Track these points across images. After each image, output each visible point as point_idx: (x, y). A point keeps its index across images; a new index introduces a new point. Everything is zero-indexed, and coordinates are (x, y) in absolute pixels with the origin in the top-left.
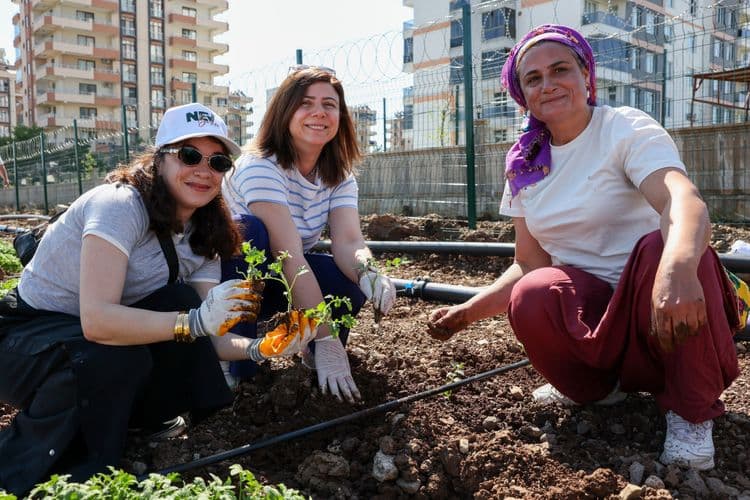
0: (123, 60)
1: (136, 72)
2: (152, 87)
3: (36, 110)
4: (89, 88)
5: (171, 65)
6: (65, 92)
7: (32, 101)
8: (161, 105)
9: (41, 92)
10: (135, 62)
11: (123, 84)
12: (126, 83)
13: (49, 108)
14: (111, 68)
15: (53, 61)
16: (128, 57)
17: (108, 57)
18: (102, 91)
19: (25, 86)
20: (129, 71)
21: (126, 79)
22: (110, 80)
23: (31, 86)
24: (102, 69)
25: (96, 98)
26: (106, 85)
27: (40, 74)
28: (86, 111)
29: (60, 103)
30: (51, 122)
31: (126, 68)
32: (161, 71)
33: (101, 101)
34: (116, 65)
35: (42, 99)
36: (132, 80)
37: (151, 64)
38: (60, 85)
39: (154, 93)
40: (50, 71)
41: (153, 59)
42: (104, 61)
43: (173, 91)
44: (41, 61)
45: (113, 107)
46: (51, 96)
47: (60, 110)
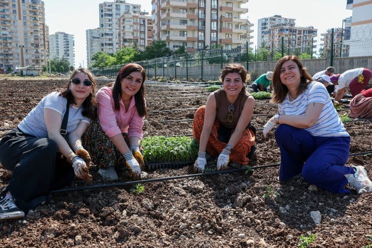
0: (199, 8)
1: (205, 14)
2: (212, 20)
3: (161, 33)
4: (184, 22)
5: (221, 10)
6: (174, 24)
7: (159, 28)
8: (215, 29)
9: (163, 24)
10: (204, 9)
11: (199, 19)
12: (200, 19)
13: (166, 32)
14: (194, 12)
15: (169, 10)
16: (202, 6)
17: (193, 7)
18: (190, 23)
19: (156, 22)
20: (202, 14)
21: (200, 17)
22: (193, 18)
23: (159, 22)
24: (190, 13)
25: (187, 26)
26: (192, 20)
27: (164, 16)
28: (182, 33)
29: (172, 29)
30: (168, 37)
31: (200, 12)
32: (216, 12)
33: (189, 28)
34: (196, 10)
35: (164, 28)
36: (203, 18)
37: (212, 9)
38: (172, 21)
39: (212, 23)
40: (168, 15)
41: (213, 7)
42: (191, 9)
43: (221, 22)
44: (164, 10)
45: (194, 31)
46: (168, 26)
47: (172, 32)
